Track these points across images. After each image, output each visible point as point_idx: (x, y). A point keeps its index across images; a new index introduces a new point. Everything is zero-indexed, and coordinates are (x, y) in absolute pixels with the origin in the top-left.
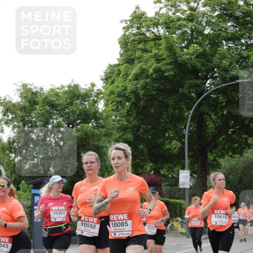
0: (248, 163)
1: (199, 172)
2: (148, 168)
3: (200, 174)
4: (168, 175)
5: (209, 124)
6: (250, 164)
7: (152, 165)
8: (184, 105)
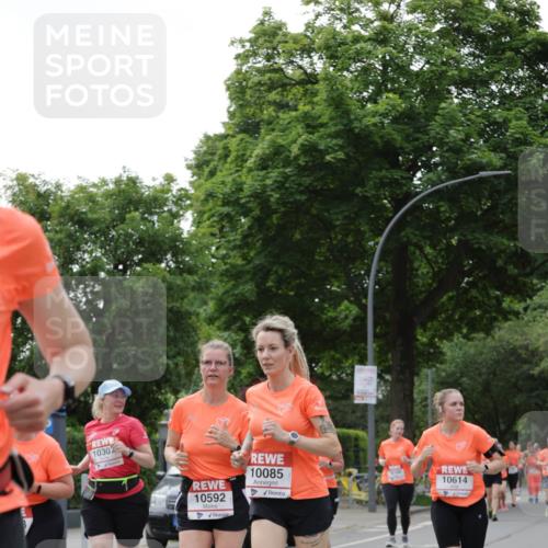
0: (503, 351)
1: (398, 369)
3: (399, 373)
4: (330, 375)
5: (420, 266)
6: (506, 352)
8: (367, 224)
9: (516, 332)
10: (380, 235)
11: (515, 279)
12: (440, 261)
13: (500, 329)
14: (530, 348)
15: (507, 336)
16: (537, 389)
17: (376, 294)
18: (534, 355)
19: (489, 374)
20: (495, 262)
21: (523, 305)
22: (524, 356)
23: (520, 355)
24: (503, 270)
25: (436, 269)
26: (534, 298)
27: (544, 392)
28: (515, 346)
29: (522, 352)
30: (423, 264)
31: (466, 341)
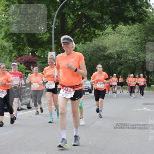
0: (95, 48)
2: (27, 51)
4: (41, 56)
5: (69, 21)
7: (30, 49)
8: (52, 7)
9: (100, 42)
10: (56, 11)
11: (99, 24)
12: (75, 19)
13: (94, 41)
14: (104, 47)
15: (97, 43)
16: (106, 59)
17: (55, 30)
18: (105, 49)
19: (91, 55)
21: (101, 33)
24: (95, 22)
25: (74, 22)
26: (105, 30)
27: (108, 60)
28: (99, 46)
29: (101, 48)
30: (70, 20)
31: (84, 44)
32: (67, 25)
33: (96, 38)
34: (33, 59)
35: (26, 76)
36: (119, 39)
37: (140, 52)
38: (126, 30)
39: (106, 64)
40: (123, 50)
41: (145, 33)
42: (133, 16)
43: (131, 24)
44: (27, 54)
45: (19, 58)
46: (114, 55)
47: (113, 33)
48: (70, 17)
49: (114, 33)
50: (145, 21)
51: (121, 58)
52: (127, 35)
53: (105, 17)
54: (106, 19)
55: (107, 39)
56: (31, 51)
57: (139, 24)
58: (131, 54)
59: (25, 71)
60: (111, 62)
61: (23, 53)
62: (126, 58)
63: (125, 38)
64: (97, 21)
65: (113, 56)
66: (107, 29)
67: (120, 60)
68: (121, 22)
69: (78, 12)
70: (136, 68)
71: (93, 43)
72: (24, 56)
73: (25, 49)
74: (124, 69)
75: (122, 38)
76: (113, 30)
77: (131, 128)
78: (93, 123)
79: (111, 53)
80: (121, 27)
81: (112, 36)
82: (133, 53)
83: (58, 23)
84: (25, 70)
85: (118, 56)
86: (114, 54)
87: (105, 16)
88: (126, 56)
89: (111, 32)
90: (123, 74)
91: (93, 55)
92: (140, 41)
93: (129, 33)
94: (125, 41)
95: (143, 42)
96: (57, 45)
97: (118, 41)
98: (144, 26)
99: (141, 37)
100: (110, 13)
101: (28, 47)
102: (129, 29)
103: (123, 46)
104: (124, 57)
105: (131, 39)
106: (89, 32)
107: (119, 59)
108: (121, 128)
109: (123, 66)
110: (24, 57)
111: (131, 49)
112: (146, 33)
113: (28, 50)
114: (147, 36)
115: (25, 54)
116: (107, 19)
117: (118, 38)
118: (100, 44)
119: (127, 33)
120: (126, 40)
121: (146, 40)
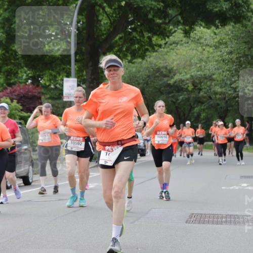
0: (152, 70)
1: (90, 80)
2: (22, 76)
3: (90, 83)
6: (154, 70)
7: (29, 72)
9: (160, 58)
11: (159, 25)
12: (114, 15)
13: (150, 57)
15: (155, 61)
16: (173, 92)
18: (170, 72)
19: (144, 83)
20: (147, 15)
21: (163, 42)
22: (164, 73)
23: (162, 72)
24: (152, 20)
25: (112, 20)
26: (170, 37)
27: (176, 94)
28: (159, 67)
29: (164, 70)
30: (104, 17)
31: (130, 64)
32: (99, 27)
33: (154, 52)
34: (34, 91)
35: (20, 123)
36: (197, 54)
37: (237, 79)
38: (210, 36)
39: (172, 101)
40: (204, 75)
41: (245, 42)
42: (224, 9)
43: (219, 24)
44: (23, 81)
45: (9, 90)
46: (186, 84)
47: (185, 43)
48: (105, 11)
49: (188, 43)
50: (245, 19)
51: (200, 90)
52: (211, 47)
53: (170, 12)
54: (172, 16)
55: (175, 54)
56: (31, 77)
57: (235, 24)
58: (219, 82)
59: (20, 114)
60: (181, 97)
61: (16, 79)
62: (210, 89)
63: (208, 52)
64: (155, 19)
65: (184, 85)
66: (173, 35)
67: (199, 93)
68: (201, 20)
69: (120, 2)
70: (229, 109)
71: (147, 61)
72: (17, 85)
73: (19, 72)
74: (206, 111)
75: (202, 52)
76: (185, 37)
77: (217, 223)
78: (147, 213)
79: (182, 81)
80: (201, 31)
81: (184, 48)
82: (223, 80)
83: (81, 23)
84: (19, 111)
85: (195, 86)
86: (188, 82)
87: (170, 9)
88: (209, 86)
89: (182, 41)
90: (203, 120)
91: (147, 84)
92: (237, 58)
93: (216, 42)
94: (208, 58)
95: (242, 59)
96: (80, 65)
97: (194, 57)
98: (244, 29)
99: (237, 49)
100: (179, 4)
101: (26, 69)
102: (215, 34)
103: (205, 67)
104: (205, 89)
105: (219, 53)
106: (140, 39)
107: (196, 92)
108: (199, 223)
109: (204, 105)
110: (18, 89)
111: (220, 74)
112: (248, 42)
113: (25, 75)
114: (249, 49)
115: (20, 81)
116: (174, 15)
117: (194, 51)
118: (160, 63)
119: (212, 42)
120: (211, 55)
121: (248, 55)
